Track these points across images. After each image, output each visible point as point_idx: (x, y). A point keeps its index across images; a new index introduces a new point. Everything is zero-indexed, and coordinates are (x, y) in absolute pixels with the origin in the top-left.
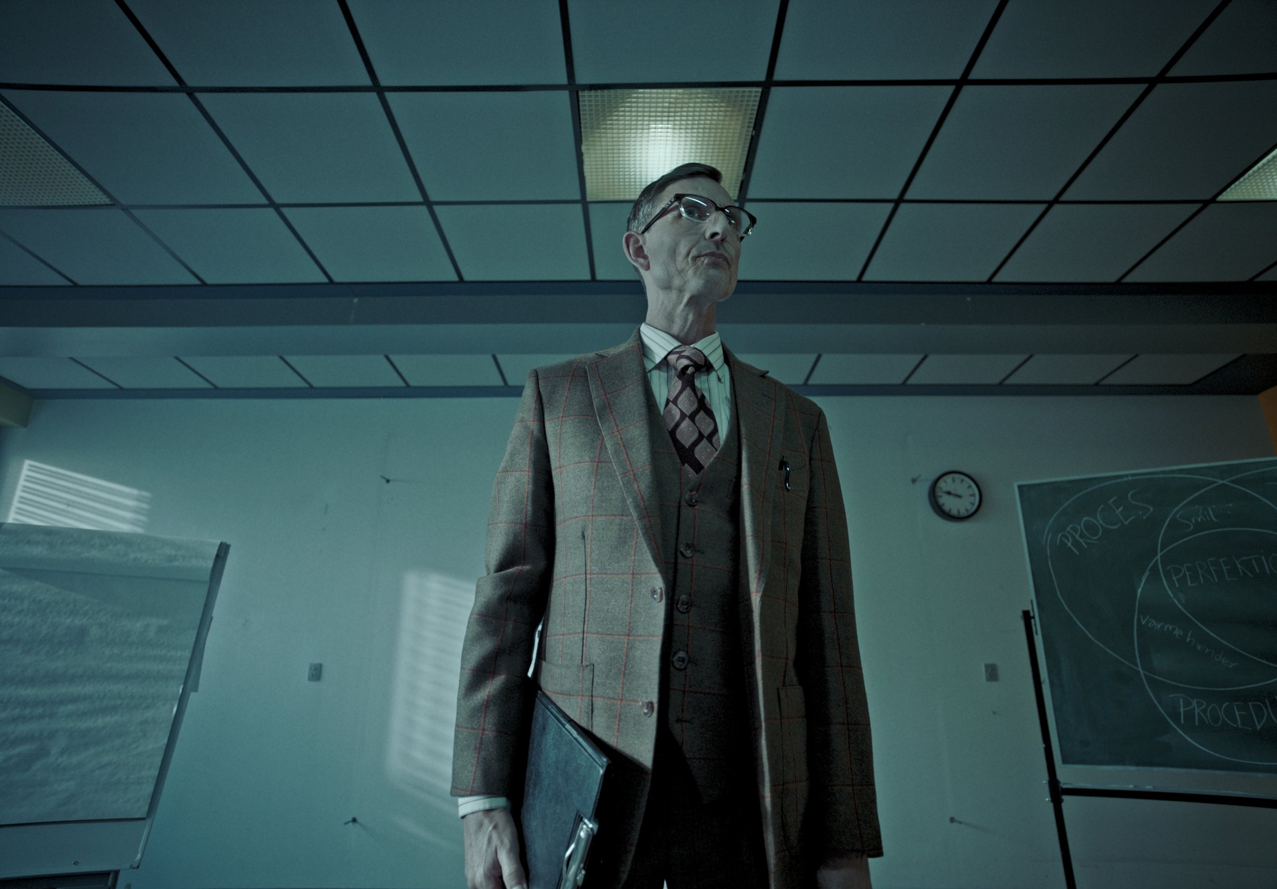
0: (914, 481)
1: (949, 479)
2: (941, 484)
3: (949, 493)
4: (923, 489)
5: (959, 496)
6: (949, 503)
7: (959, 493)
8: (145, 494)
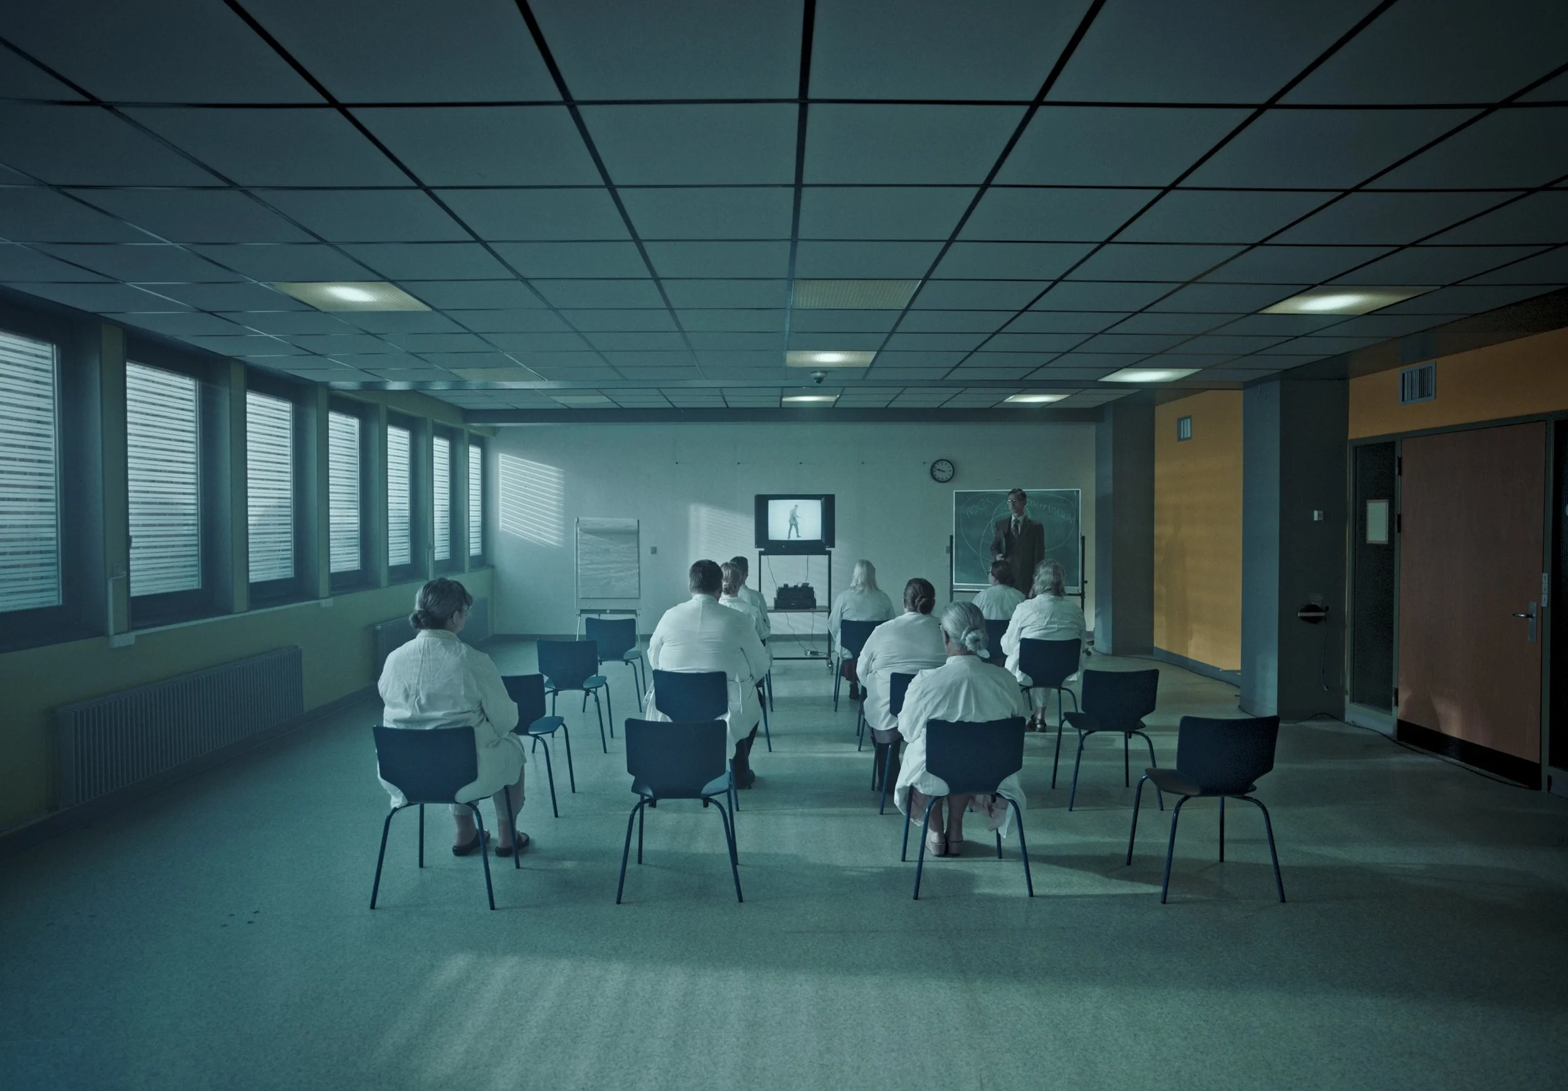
0: (924, 463)
1: (940, 463)
2: (936, 466)
3: (939, 470)
4: (929, 466)
5: (944, 471)
6: (938, 474)
7: (944, 470)
8: (562, 470)
